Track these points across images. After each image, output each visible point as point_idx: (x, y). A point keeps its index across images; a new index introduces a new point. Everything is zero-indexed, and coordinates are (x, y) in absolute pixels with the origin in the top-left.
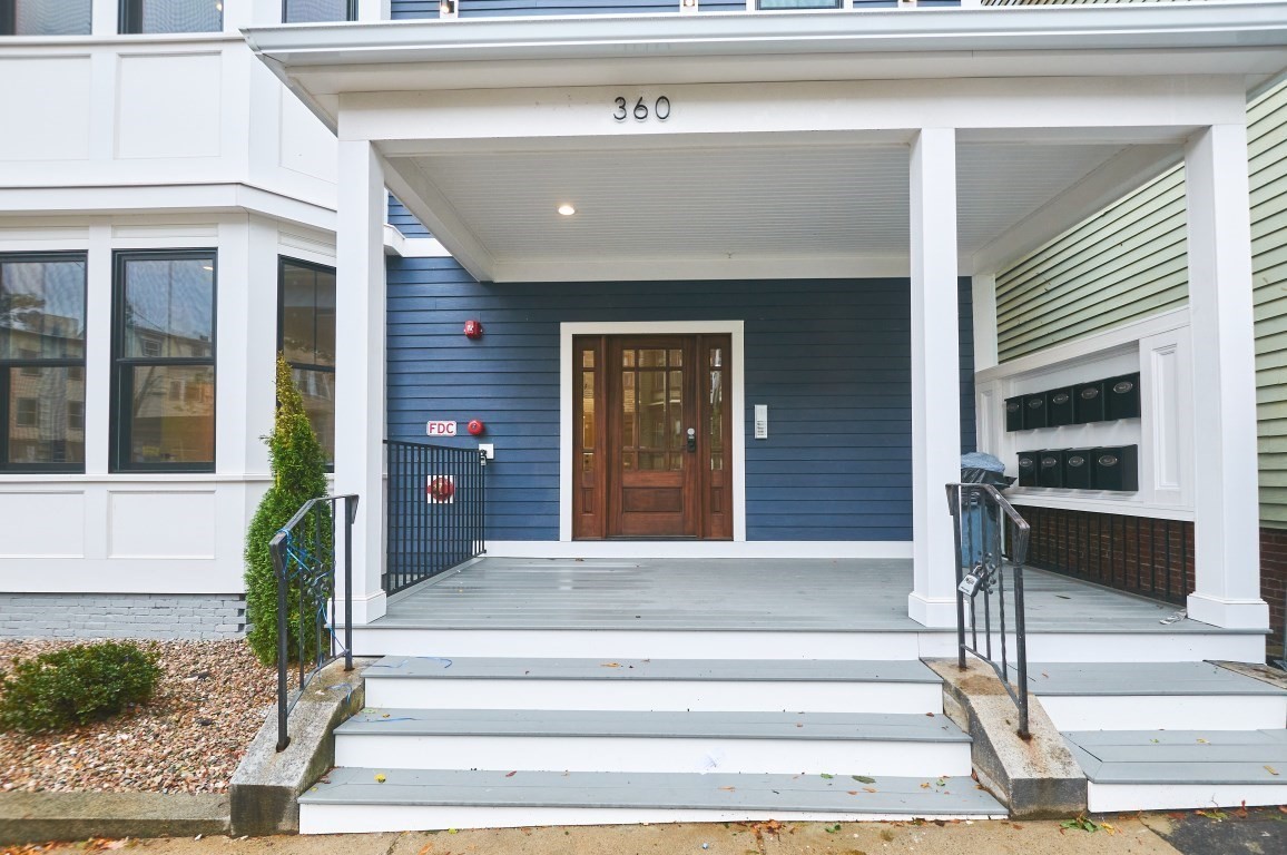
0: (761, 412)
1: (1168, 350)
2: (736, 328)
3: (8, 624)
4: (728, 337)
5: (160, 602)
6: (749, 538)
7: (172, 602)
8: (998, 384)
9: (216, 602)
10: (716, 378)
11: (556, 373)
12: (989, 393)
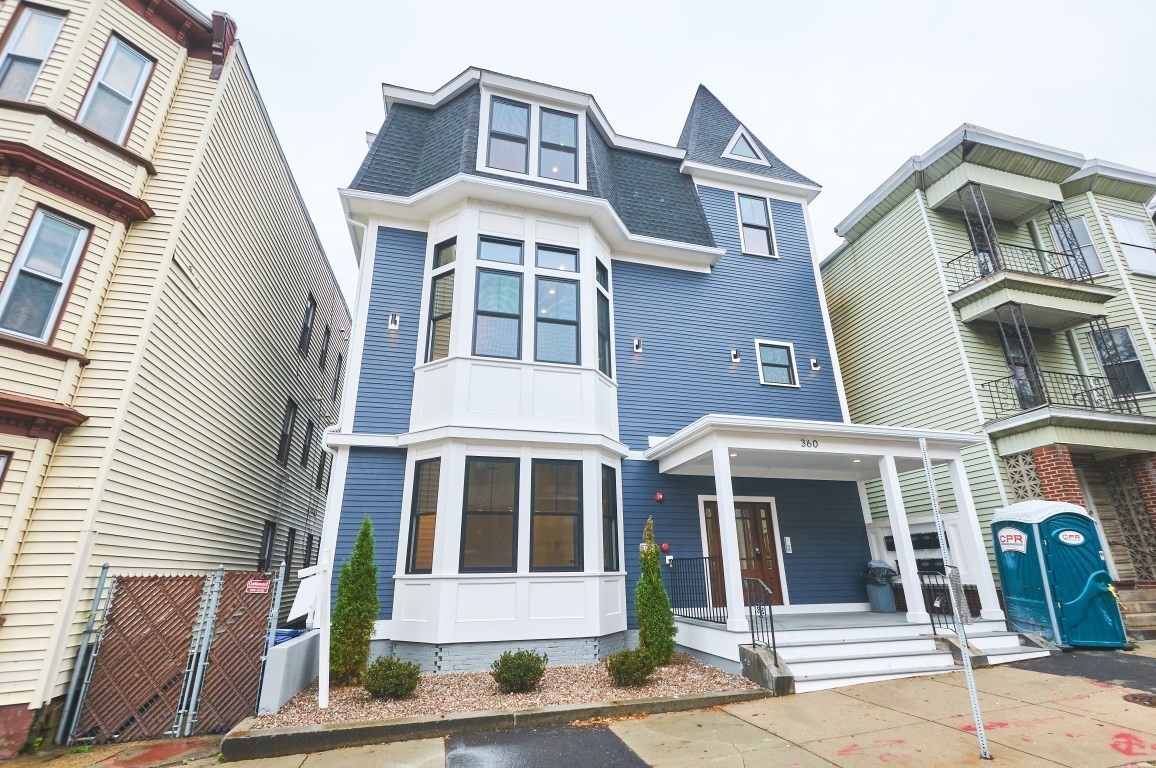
0: (788, 540)
1: (955, 526)
2: (771, 500)
3: (467, 662)
4: (768, 504)
5: (552, 644)
6: (791, 603)
7: (559, 644)
8: (880, 530)
9: (583, 642)
10: (764, 524)
11: (698, 519)
12: (875, 533)
